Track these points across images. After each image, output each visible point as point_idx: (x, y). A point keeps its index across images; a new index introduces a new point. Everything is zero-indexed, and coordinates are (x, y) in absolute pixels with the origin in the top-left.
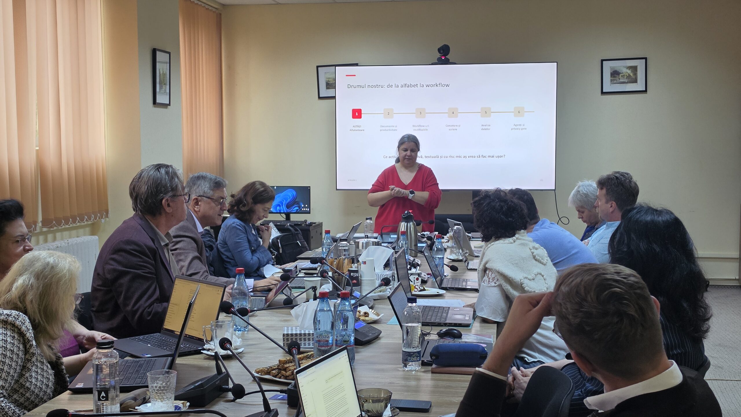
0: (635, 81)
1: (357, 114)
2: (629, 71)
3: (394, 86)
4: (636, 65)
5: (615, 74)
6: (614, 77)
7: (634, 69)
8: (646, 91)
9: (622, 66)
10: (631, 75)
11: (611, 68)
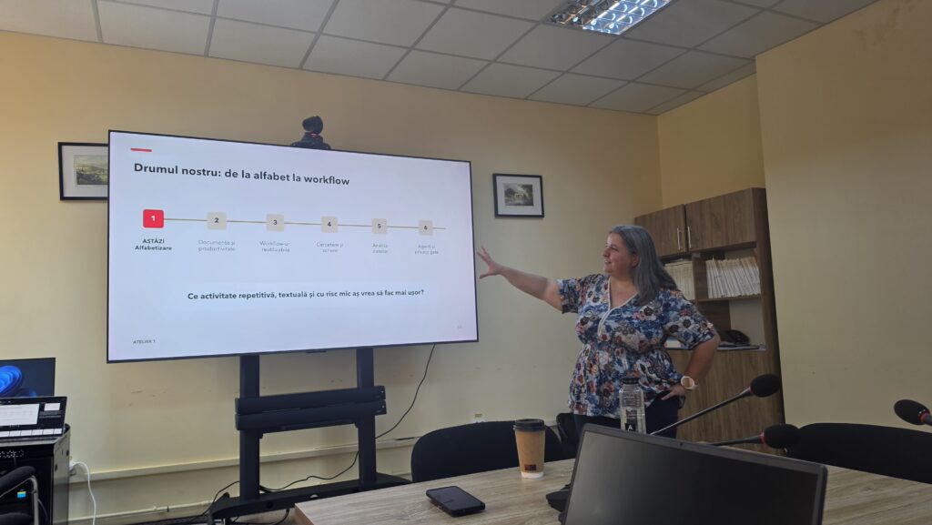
0: (531, 203)
1: (153, 219)
2: (524, 191)
3: (240, 174)
4: (530, 183)
5: (510, 193)
6: (509, 197)
7: (529, 188)
8: (542, 216)
9: (515, 184)
10: (527, 195)
11: (506, 185)
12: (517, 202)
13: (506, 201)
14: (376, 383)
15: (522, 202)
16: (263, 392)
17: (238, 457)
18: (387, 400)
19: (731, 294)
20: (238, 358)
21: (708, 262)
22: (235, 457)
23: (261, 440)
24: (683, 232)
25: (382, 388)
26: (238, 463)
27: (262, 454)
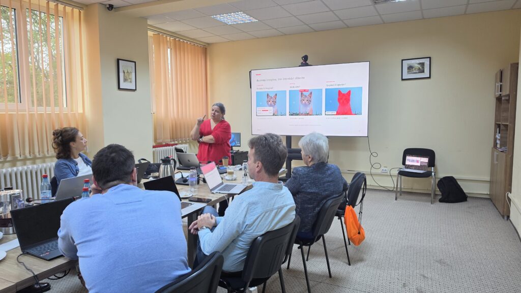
0: (423, 71)
2: (419, 66)
4: (423, 62)
6: (410, 70)
8: (430, 77)
9: (414, 63)
10: (421, 68)
11: (408, 64)
12: (414, 72)
13: (408, 72)
15: (417, 72)
16: (293, 147)
20: (286, 136)
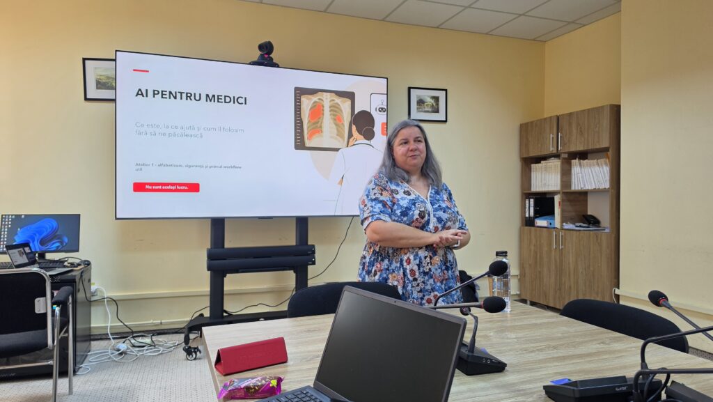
0: (437, 111)
2: (433, 101)
5: (421, 102)
7: (436, 99)
9: (427, 95)
10: (434, 104)
11: (418, 96)
12: (426, 109)
13: (418, 108)
14: (309, 243)
15: (430, 110)
16: (228, 245)
17: (209, 289)
18: (316, 255)
19: (588, 187)
20: (210, 220)
21: (573, 161)
22: (206, 288)
23: (225, 279)
24: (555, 137)
25: (313, 246)
26: (209, 293)
27: (225, 288)
